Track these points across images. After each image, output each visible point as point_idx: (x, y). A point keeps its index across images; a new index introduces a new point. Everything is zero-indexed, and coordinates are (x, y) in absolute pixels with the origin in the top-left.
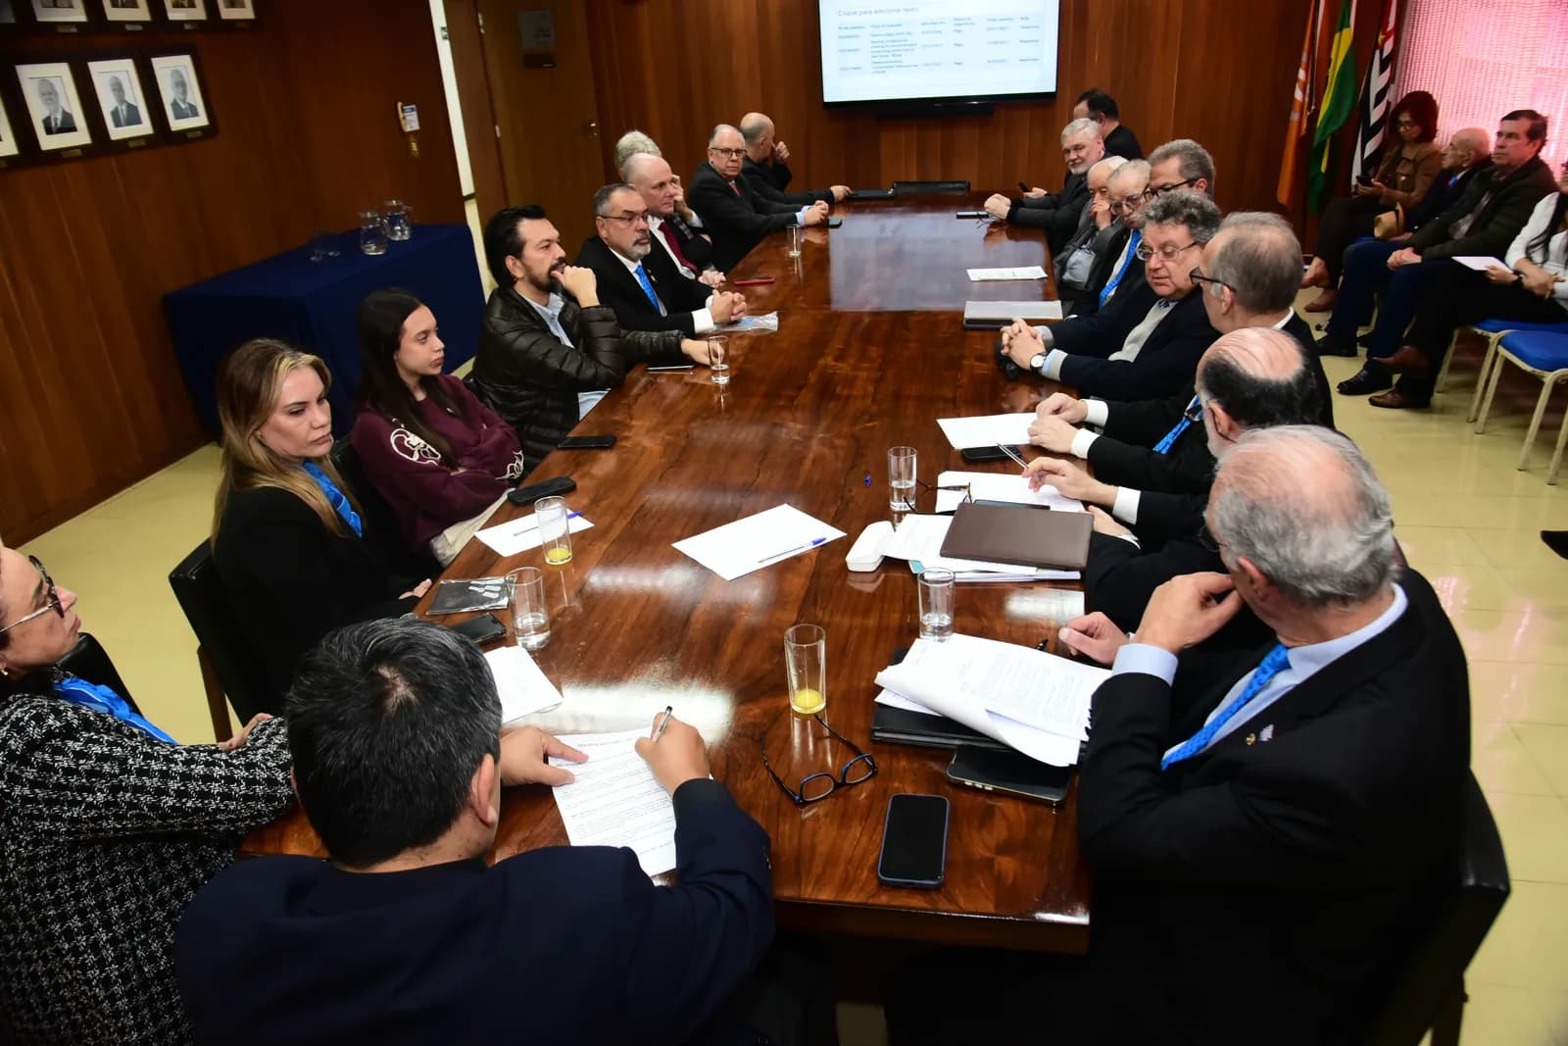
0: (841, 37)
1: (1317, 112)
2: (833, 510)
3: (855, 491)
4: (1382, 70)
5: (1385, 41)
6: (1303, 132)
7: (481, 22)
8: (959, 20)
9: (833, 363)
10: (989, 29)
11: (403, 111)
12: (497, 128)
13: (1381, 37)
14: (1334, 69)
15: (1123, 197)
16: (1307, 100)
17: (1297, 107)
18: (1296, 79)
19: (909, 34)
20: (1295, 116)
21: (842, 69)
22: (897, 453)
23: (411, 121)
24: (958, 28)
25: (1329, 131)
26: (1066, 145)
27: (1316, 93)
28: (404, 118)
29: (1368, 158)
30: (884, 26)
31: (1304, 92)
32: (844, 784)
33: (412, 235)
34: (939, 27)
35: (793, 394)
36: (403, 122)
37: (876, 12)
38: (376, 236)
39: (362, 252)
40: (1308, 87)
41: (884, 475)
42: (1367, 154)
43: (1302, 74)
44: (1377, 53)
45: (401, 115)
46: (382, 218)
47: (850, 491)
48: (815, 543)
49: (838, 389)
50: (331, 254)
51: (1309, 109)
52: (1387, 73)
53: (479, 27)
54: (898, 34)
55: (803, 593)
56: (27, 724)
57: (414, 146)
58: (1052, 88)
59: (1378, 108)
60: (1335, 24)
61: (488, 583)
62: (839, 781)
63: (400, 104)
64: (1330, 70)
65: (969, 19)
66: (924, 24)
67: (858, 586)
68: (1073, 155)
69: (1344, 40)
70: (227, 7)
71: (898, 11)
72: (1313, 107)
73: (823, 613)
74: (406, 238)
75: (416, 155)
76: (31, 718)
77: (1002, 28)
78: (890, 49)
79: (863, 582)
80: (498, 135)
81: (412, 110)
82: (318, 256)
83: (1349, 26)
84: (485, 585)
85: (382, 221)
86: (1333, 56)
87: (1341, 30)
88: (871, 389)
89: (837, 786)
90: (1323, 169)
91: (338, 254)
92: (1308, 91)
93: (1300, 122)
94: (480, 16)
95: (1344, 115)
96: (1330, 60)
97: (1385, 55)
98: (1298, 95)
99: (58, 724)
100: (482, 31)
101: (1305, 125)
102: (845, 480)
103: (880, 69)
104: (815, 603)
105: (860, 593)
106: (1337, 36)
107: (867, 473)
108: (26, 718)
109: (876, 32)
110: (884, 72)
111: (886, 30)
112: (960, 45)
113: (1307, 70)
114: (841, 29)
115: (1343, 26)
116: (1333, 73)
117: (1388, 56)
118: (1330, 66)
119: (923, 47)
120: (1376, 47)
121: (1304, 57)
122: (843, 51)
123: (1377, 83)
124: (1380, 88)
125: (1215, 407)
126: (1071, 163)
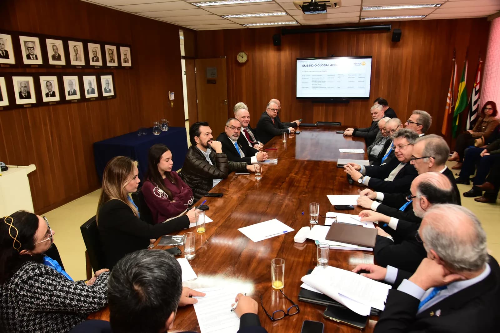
0: (303, 78)
1: (454, 107)
2: (291, 222)
3: (298, 216)
4: (476, 94)
5: (476, 85)
6: (450, 112)
7: (196, 70)
8: (340, 75)
9: (294, 175)
10: (349, 78)
11: (170, 94)
12: (197, 100)
13: (475, 85)
14: (460, 94)
15: (390, 130)
16: (451, 102)
17: (448, 105)
18: (447, 96)
19: (324, 78)
20: (447, 108)
21: (302, 87)
22: (313, 205)
23: (172, 97)
24: (339, 77)
25: (458, 113)
26: (372, 112)
27: (454, 100)
28: (170, 96)
29: (472, 121)
30: (316, 76)
31: (450, 100)
32: (288, 315)
33: (168, 130)
34: (333, 76)
35: (280, 184)
36: (169, 97)
37: (314, 71)
38: (157, 129)
39: (153, 134)
40: (451, 99)
41: (308, 212)
42: (472, 120)
43: (449, 95)
44: (474, 89)
45: (169, 95)
46: (160, 124)
47: (297, 216)
48: (284, 232)
49: (295, 184)
50: (144, 134)
51: (452, 105)
52: (477, 96)
53: (195, 71)
54: (320, 78)
55: (279, 248)
56: (29, 271)
57: (172, 104)
58: (368, 96)
59: (474, 106)
60: (460, 80)
61: (178, 237)
62: (286, 313)
63: (169, 92)
64: (459, 94)
65: (342, 74)
66: (328, 75)
67: (297, 247)
68: (374, 115)
69: (463, 85)
70: (124, 63)
71: (321, 71)
72: (453, 105)
73: (285, 256)
74: (166, 130)
75: (173, 107)
76: (31, 269)
77: (353, 78)
78: (318, 82)
79: (299, 246)
80: (197, 102)
81: (173, 94)
82: (140, 134)
83: (464, 81)
84: (177, 238)
85: (160, 125)
86: (459, 90)
87: (462, 82)
88: (306, 184)
89: (286, 315)
90: (457, 124)
91: (146, 134)
92: (451, 100)
93: (449, 109)
94: (195, 68)
95: (464, 108)
96: (458, 91)
97: (476, 90)
98: (448, 101)
99: (39, 272)
100: (196, 73)
101: (450, 110)
102: (296, 212)
103: (314, 88)
104: (283, 252)
105: (298, 250)
106: (460, 84)
107: (303, 211)
108: (29, 269)
109: (313, 77)
110: (315, 89)
111: (317, 77)
112: (339, 82)
113: (451, 94)
114: (303, 76)
115: (463, 80)
116: (460, 95)
117: (478, 90)
118: (458, 93)
119: (328, 82)
120: (474, 87)
121: (450, 89)
122: (303, 82)
123: (474, 98)
124: (475, 100)
125: (424, 198)
126: (373, 118)
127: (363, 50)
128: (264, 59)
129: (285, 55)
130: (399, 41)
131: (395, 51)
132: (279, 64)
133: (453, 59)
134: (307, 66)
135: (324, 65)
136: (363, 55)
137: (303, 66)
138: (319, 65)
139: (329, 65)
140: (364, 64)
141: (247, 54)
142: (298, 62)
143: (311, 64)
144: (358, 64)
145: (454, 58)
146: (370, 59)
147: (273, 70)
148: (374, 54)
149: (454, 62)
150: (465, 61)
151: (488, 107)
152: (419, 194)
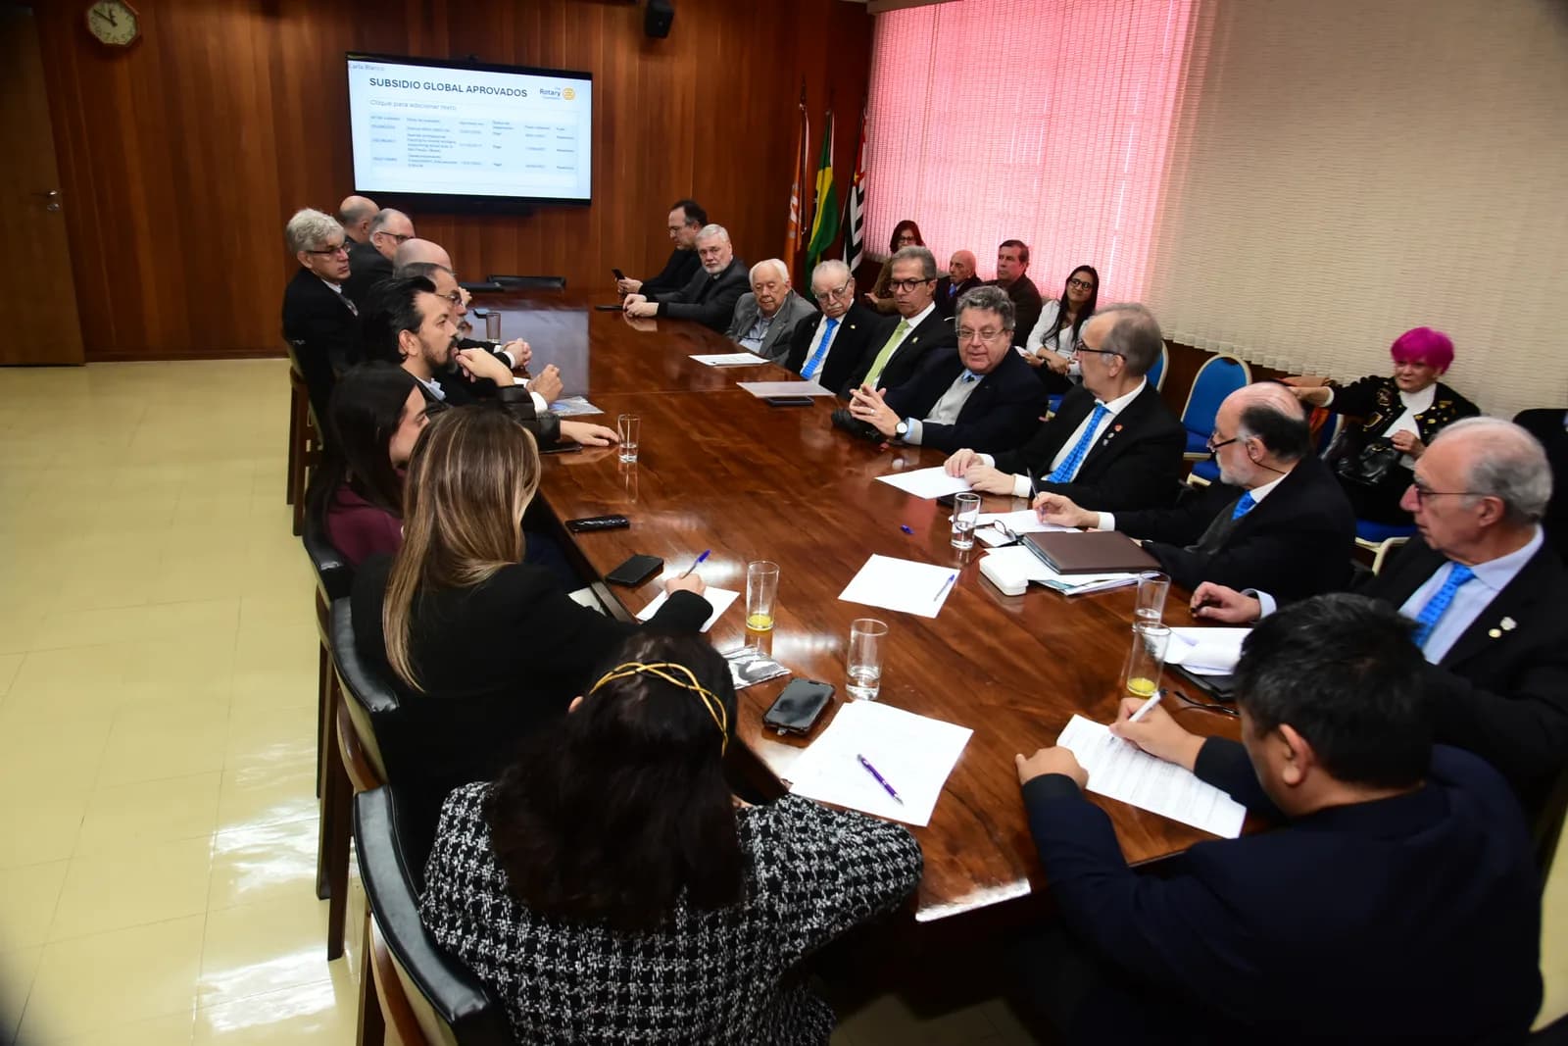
0: (374, 126)
1: (807, 232)
4: (859, 202)
5: (859, 180)
6: (799, 248)
8: (499, 123)
10: (527, 135)
13: (856, 177)
14: (820, 201)
16: (800, 222)
17: (793, 225)
18: (790, 204)
19: (446, 131)
20: (792, 235)
21: (376, 159)
24: (497, 131)
25: (820, 249)
27: (808, 212)
30: (419, 120)
31: (797, 214)
34: (478, 128)
37: (412, 106)
40: (801, 211)
43: (794, 201)
44: (854, 188)
51: (803, 230)
52: (862, 207)
54: (424, 129)
58: (587, 196)
60: (819, 163)
64: (818, 199)
65: (507, 124)
66: (462, 123)
69: (825, 180)
71: (435, 107)
72: (806, 226)
77: (540, 136)
78: (427, 144)
83: (829, 166)
86: (818, 188)
87: (824, 168)
92: (800, 215)
93: (797, 240)
95: (832, 238)
96: (816, 192)
97: (860, 191)
98: (793, 217)
101: (799, 243)
103: (416, 162)
106: (820, 173)
109: (413, 125)
110: (421, 166)
111: (427, 125)
112: (499, 147)
113: (799, 199)
114: (373, 117)
115: (826, 165)
117: (863, 192)
118: (816, 196)
119: (461, 145)
120: (852, 183)
121: (796, 187)
122: (376, 140)
123: (855, 213)
124: (858, 217)
125: (1257, 440)
126: (707, 263)
127: (564, 50)
128: (212, 42)
129: (297, 37)
130: (665, 36)
131: (654, 66)
132: (277, 66)
133: (801, 105)
134: (387, 83)
135: (447, 87)
136: (564, 68)
137: (373, 82)
138: (428, 86)
139: (464, 88)
140: (569, 95)
141: (137, 13)
142: (355, 67)
143: (399, 78)
144: (553, 93)
145: (803, 102)
146: (588, 83)
147: (252, 88)
148: (598, 66)
149: (803, 113)
150: (828, 113)
151: (907, 233)
152: (1243, 434)
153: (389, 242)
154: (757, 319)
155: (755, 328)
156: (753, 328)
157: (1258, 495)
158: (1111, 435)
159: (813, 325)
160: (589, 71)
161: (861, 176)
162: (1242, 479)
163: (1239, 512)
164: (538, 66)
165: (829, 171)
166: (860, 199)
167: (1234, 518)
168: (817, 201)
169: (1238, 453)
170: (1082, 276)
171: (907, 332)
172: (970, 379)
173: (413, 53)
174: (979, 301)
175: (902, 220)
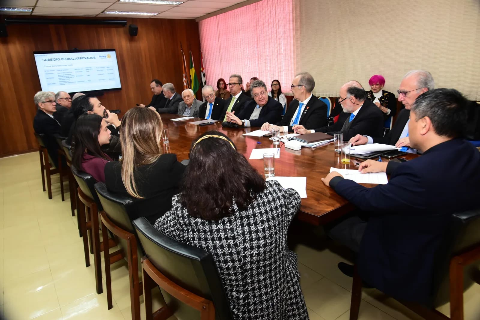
0: (46, 74)
5: (203, 70)
8: (88, 68)
10: (98, 71)
13: (202, 69)
16: (187, 85)
19: (71, 72)
21: (49, 84)
24: (87, 70)
30: (62, 70)
31: (186, 83)
34: (81, 70)
37: (58, 66)
43: (184, 79)
44: (202, 73)
54: (63, 73)
58: (120, 86)
60: (190, 67)
65: (90, 68)
66: (75, 69)
69: (193, 72)
71: (66, 65)
77: (102, 70)
78: (65, 77)
86: (191, 74)
87: (192, 68)
95: (198, 88)
96: (191, 76)
97: (204, 73)
98: (185, 84)
103: (62, 83)
106: (191, 70)
109: (59, 72)
110: (64, 84)
111: (63, 72)
112: (89, 75)
113: (186, 78)
114: (46, 71)
115: (192, 67)
116: (193, 78)
117: (205, 73)
119: (77, 76)
120: (201, 71)
121: (184, 75)
122: (48, 78)
123: (204, 80)
124: (205, 80)
125: (352, 96)
127: (105, 43)
129: (15, 49)
130: (136, 35)
131: (134, 44)
132: (9, 59)
134: (49, 60)
135: (69, 59)
136: (106, 48)
137: (44, 60)
138: (63, 59)
139: (75, 58)
140: (109, 56)
142: (37, 56)
143: (52, 58)
144: (104, 57)
145: (182, 50)
146: (114, 52)
148: (116, 47)
149: (182, 53)
150: (190, 52)
151: (221, 82)
152: (349, 95)
153: (63, 101)
154: (186, 108)
155: (186, 111)
156: (185, 111)
157: (355, 113)
158: (306, 110)
159: (205, 106)
160: (114, 48)
161: (203, 69)
162: (350, 109)
163: (351, 119)
164: (97, 49)
165: (193, 69)
166: (204, 75)
167: (350, 121)
168: (191, 78)
169: (348, 101)
170: (275, 83)
171: (235, 100)
172: (259, 107)
173: (56, 49)
174: (257, 85)
175: (219, 78)
